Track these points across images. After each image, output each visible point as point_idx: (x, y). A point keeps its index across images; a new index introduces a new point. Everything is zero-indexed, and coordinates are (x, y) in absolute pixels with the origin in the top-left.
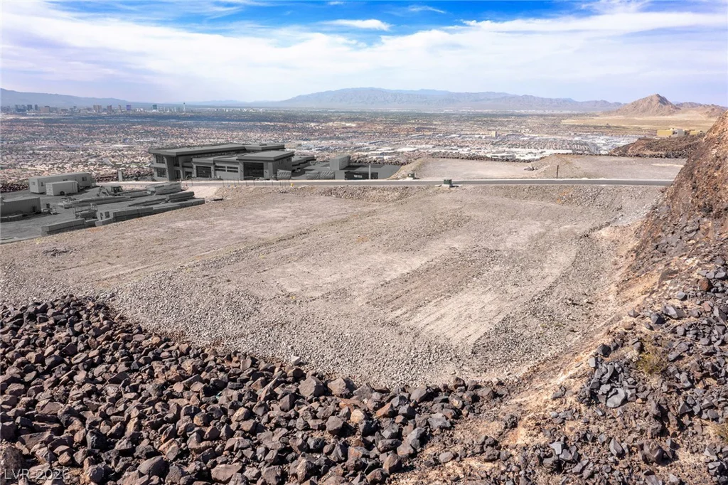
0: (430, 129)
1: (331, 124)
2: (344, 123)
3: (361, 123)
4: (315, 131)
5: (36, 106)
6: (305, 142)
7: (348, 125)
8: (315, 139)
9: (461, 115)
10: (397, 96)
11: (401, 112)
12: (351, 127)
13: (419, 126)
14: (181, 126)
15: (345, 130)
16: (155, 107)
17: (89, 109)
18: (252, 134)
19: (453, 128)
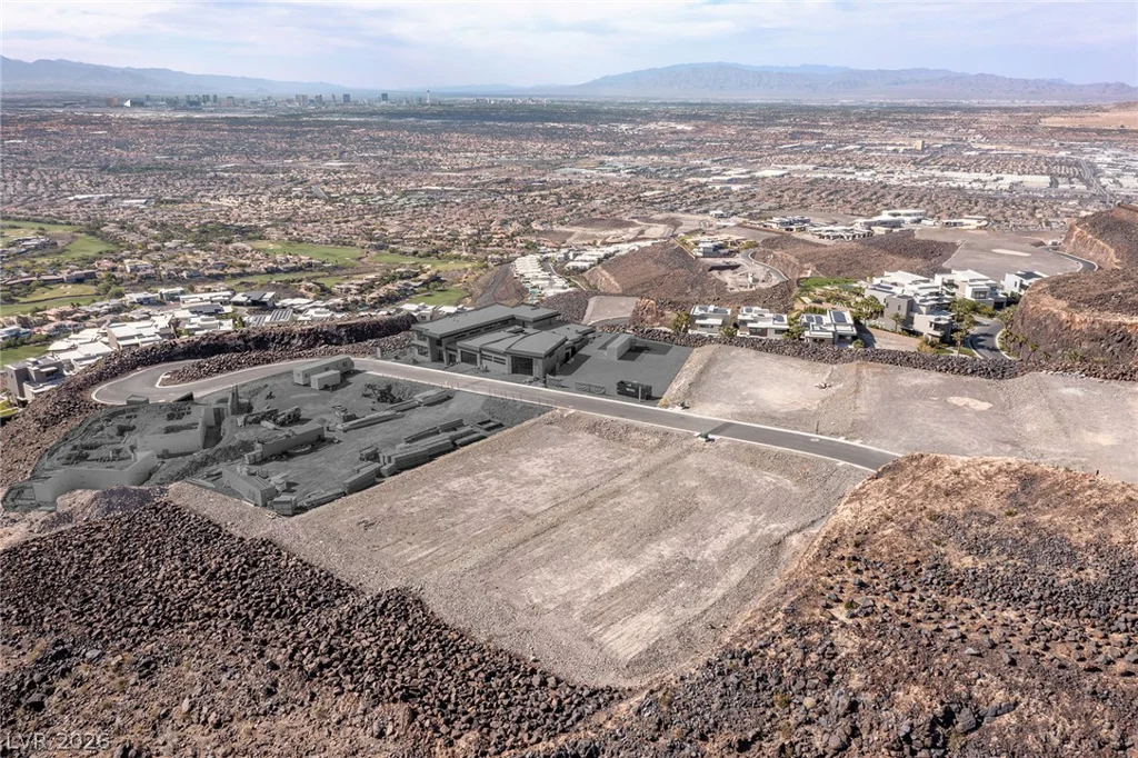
0: (813, 136)
1: (652, 126)
2: (673, 125)
3: (701, 123)
4: (627, 138)
5: (215, 96)
6: (611, 158)
7: (679, 127)
8: (626, 153)
9: (868, 110)
10: (761, 76)
11: (767, 105)
12: (684, 132)
13: (796, 129)
14: (423, 130)
15: (675, 137)
16: (385, 96)
17: (289, 101)
18: (529, 144)
19: (851, 132)
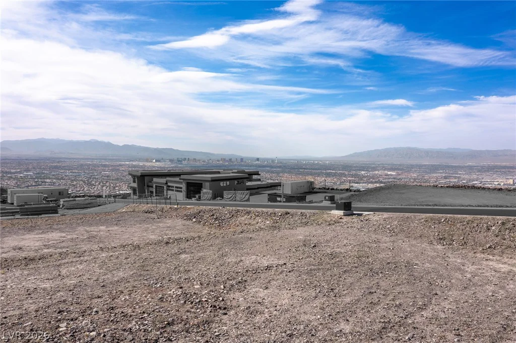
0: (455, 178)
1: (377, 172)
2: (386, 172)
3: (400, 172)
4: (365, 177)
5: (189, 159)
6: (356, 185)
7: (389, 173)
8: (363, 183)
9: (483, 167)
10: (428, 153)
11: (431, 165)
12: (391, 175)
13: (446, 175)
14: (272, 172)
15: (387, 177)
16: (258, 159)
17: (218, 161)
18: (319, 178)
19: (475, 177)
